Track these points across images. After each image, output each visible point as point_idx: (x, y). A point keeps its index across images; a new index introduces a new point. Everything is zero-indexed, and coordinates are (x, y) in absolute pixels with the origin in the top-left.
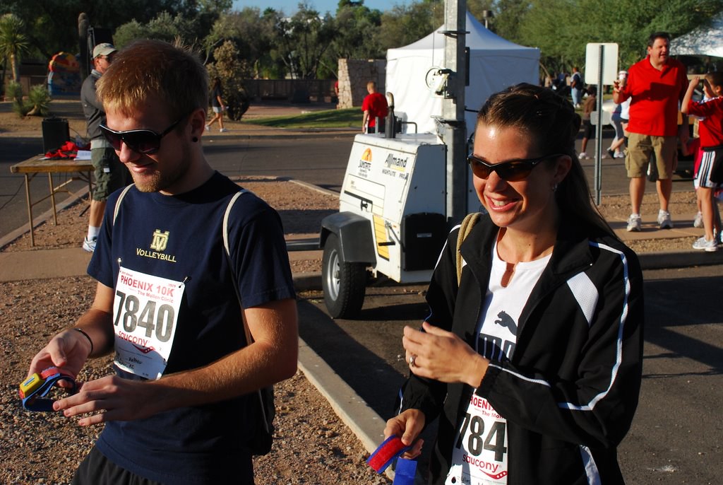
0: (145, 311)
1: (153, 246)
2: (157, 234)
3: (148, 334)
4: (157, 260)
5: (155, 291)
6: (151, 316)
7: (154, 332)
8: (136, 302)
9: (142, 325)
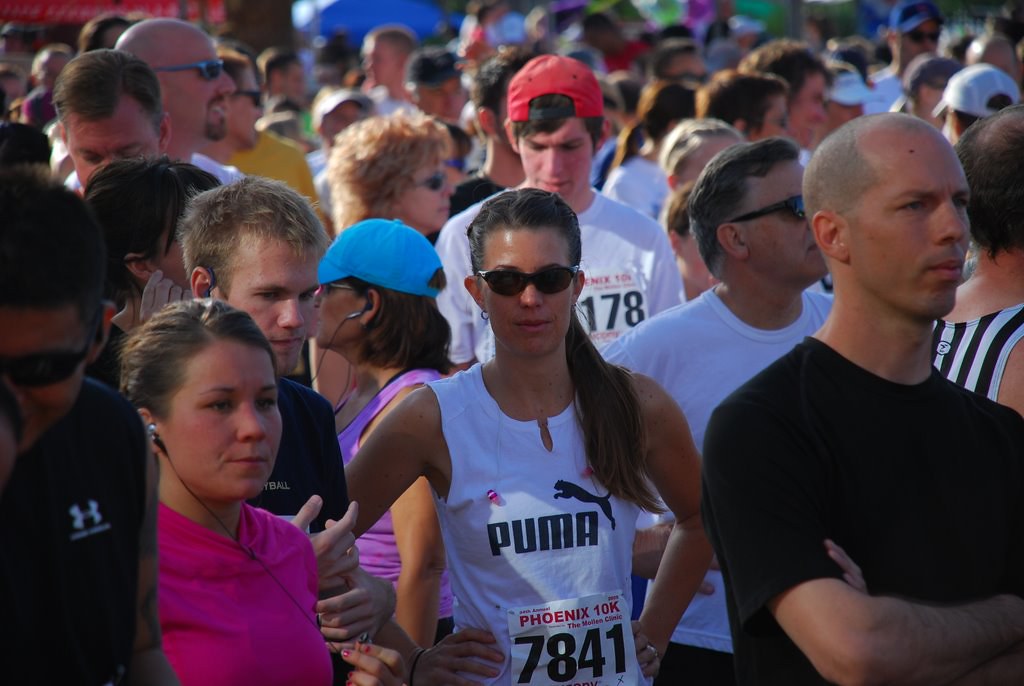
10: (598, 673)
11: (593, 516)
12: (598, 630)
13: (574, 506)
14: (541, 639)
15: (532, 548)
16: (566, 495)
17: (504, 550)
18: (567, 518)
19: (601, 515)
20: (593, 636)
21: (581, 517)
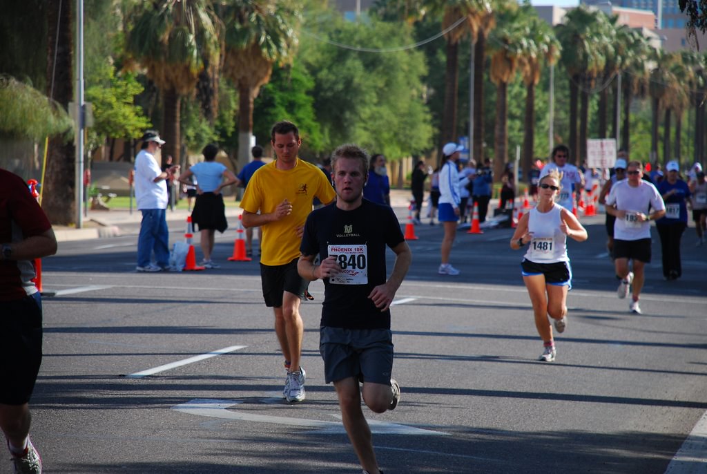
0: (350, 260)
1: (345, 232)
2: (346, 227)
3: (354, 268)
4: (349, 237)
5: (353, 250)
6: (354, 261)
7: (356, 267)
8: (345, 257)
9: (349, 264)
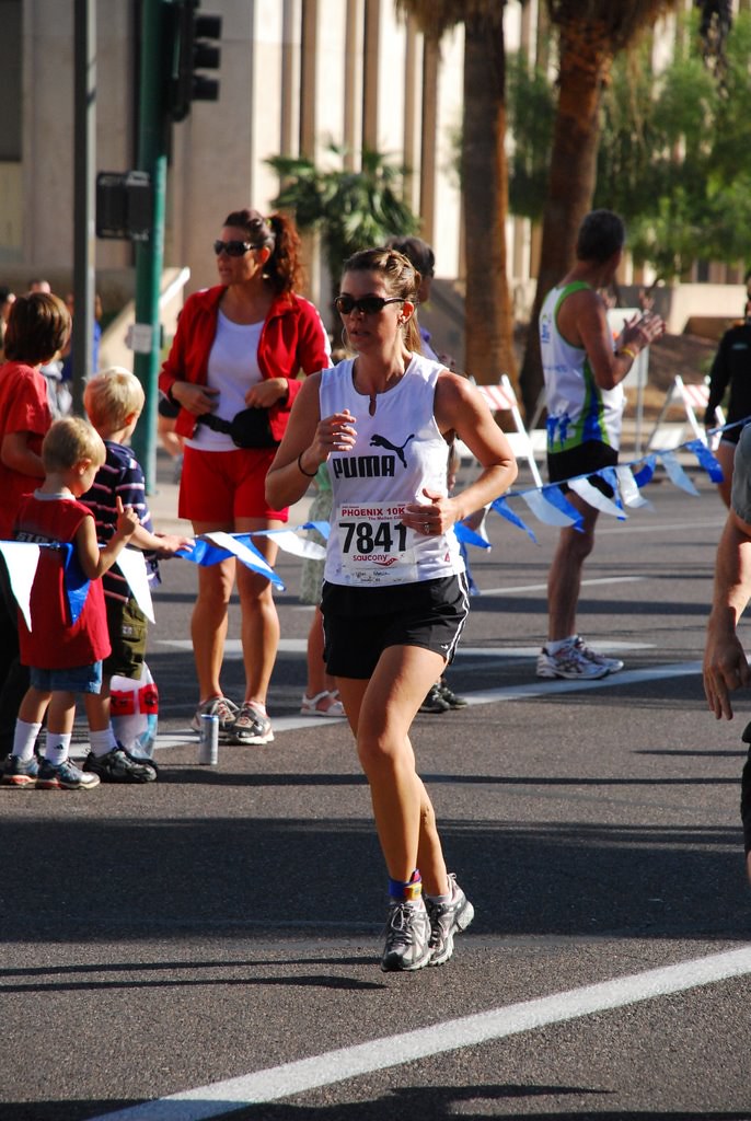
10: (387, 549)
11: (392, 458)
12: (388, 524)
13: (380, 451)
14: (354, 525)
15: (355, 475)
16: (377, 444)
17: (340, 475)
18: (376, 458)
19: (397, 458)
20: (385, 527)
21: (384, 458)
